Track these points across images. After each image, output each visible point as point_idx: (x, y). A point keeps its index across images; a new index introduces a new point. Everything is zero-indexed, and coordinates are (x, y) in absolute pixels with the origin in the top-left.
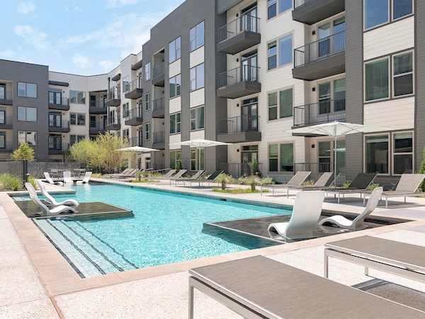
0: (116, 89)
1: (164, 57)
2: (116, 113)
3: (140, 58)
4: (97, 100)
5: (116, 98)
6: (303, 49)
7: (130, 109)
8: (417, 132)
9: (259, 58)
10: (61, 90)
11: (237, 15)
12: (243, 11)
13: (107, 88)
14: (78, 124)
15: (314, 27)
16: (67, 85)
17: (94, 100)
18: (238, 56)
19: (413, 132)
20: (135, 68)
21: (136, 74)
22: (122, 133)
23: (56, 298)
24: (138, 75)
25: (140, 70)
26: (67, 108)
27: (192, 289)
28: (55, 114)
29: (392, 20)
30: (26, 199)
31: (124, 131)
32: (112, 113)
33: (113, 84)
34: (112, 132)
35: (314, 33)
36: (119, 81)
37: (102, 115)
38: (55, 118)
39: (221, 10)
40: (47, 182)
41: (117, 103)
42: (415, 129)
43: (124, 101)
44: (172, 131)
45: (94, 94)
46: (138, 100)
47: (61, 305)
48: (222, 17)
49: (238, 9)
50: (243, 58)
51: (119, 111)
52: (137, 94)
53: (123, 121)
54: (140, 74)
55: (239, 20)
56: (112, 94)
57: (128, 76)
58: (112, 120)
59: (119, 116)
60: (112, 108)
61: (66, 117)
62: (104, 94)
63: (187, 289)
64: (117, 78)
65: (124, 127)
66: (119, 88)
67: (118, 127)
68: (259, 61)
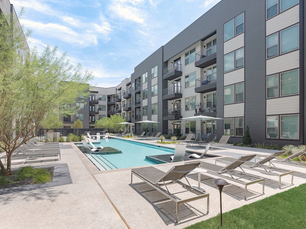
0: (119, 94)
1: (140, 80)
2: (119, 105)
3: (130, 81)
4: (111, 99)
5: (119, 98)
6: (200, 79)
7: (126, 103)
8: (245, 118)
9: (181, 83)
10: (95, 95)
11: (172, 63)
12: (175, 61)
13: (115, 94)
14: (102, 110)
15: (205, 69)
16: (97, 92)
17: (110, 99)
18: (172, 81)
19: (244, 118)
20: (128, 85)
21: (128, 87)
22: (122, 114)
23: (94, 175)
24: (129, 88)
25: (130, 86)
26: (97, 103)
27: (132, 174)
28: (92, 106)
29: (236, 69)
30: (81, 145)
31: (123, 113)
32: (117, 105)
33: (118, 92)
34: (117, 114)
35: (205, 72)
36: (120, 91)
37: (113, 106)
38: (92, 108)
39: (165, 60)
40: (88, 137)
41: (120, 101)
42: (244, 117)
43: (123, 100)
44: (143, 115)
45: (110, 96)
46: (129, 100)
47: (95, 176)
48: (166, 64)
49: (172, 60)
50: (175, 82)
51: (121, 104)
52: (129, 97)
53: (122, 109)
54: (130, 87)
55: (173, 65)
56: (117, 97)
57: (124, 88)
58: (117, 108)
59: (121, 106)
60: (117, 103)
61: (97, 107)
62: (114, 96)
63: (131, 174)
64: (120, 89)
65: (123, 112)
66: (120, 93)
67: (120, 112)
68: (182, 84)
